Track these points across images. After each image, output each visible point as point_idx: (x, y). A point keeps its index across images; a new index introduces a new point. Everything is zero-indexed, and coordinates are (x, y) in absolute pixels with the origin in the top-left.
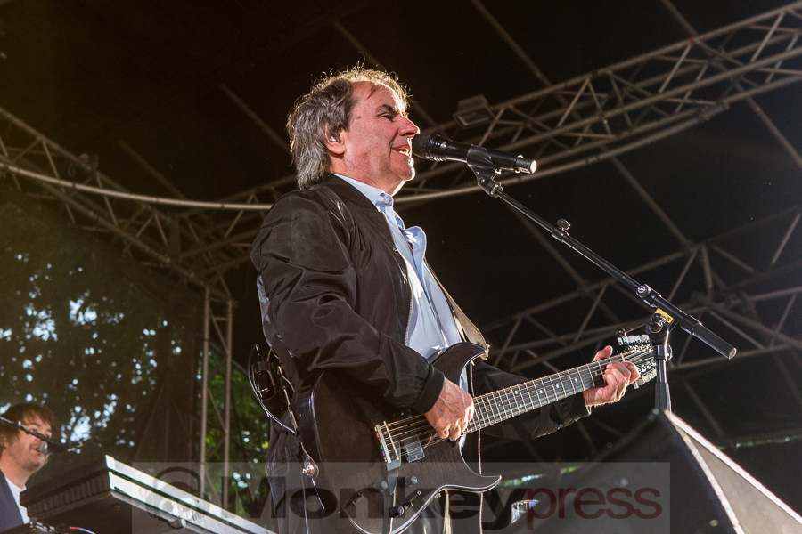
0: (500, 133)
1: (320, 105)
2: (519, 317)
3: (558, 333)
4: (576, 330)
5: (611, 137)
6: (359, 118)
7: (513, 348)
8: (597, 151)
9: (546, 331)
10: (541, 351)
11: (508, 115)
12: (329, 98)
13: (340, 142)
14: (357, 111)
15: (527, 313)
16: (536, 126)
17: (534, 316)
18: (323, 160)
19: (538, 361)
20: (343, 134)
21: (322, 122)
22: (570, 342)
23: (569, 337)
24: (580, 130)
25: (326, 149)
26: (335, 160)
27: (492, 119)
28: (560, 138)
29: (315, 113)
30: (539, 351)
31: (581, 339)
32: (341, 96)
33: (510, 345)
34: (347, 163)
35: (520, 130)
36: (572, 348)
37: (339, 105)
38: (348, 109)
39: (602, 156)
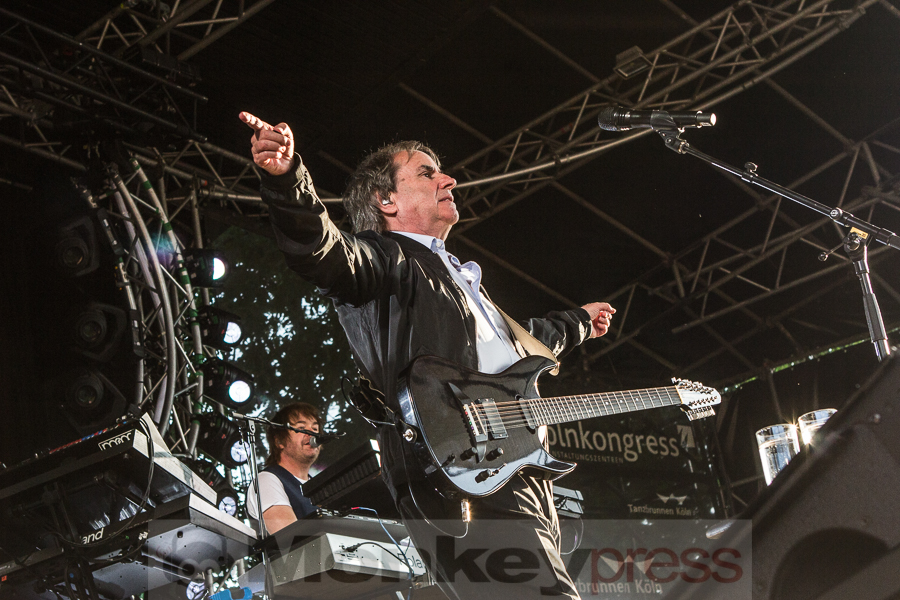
0: (659, 76)
1: (368, 178)
2: (707, 240)
3: (746, 248)
4: (762, 241)
5: (762, 60)
6: (403, 180)
7: (707, 269)
8: (751, 76)
9: (735, 248)
10: (732, 267)
11: (663, 59)
12: (375, 169)
13: (391, 203)
14: (401, 174)
15: (714, 235)
16: (690, 64)
17: (719, 236)
18: (379, 222)
19: (733, 276)
20: (392, 196)
21: (373, 190)
22: (758, 254)
23: (756, 249)
24: (732, 60)
25: (380, 211)
26: (390, 220)
27: (650, 66)
28: (715, 70)
29: (365, 185)
30: (731, 267)
31: (767, 249)
32: (384, 165)
33: (704, 266)
34: (402, 220)
35: (677, 70)
36: (761, 259)
37: (384, 173)
38: (392, 175)
39: (756, 80)
